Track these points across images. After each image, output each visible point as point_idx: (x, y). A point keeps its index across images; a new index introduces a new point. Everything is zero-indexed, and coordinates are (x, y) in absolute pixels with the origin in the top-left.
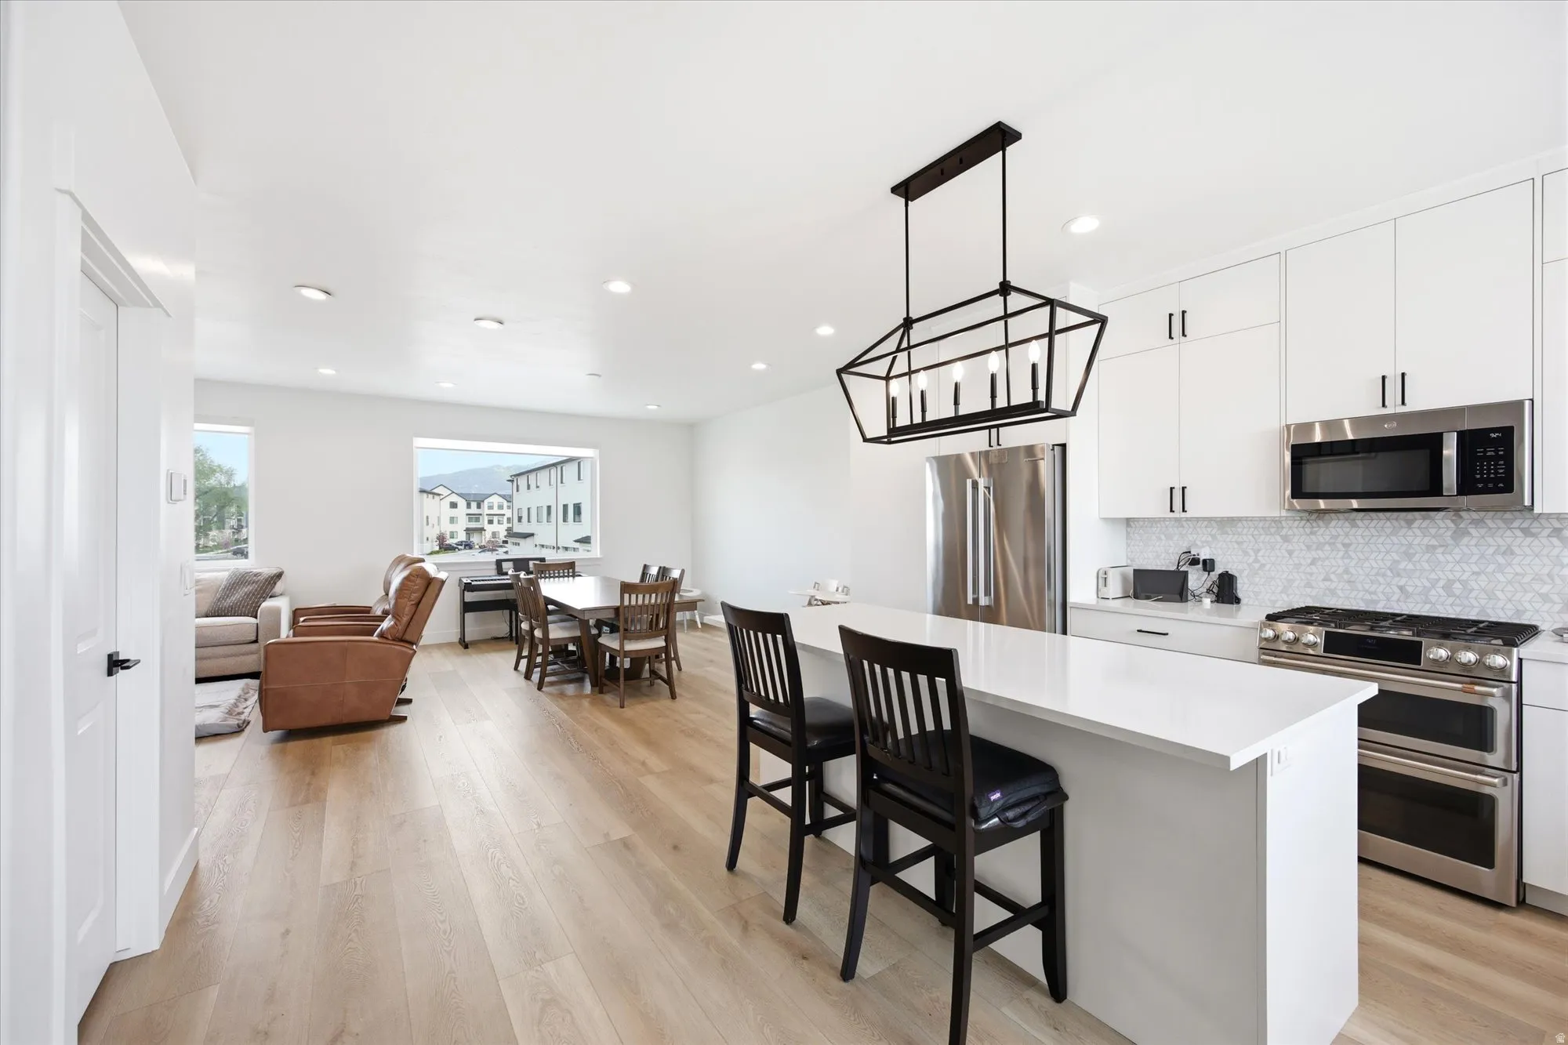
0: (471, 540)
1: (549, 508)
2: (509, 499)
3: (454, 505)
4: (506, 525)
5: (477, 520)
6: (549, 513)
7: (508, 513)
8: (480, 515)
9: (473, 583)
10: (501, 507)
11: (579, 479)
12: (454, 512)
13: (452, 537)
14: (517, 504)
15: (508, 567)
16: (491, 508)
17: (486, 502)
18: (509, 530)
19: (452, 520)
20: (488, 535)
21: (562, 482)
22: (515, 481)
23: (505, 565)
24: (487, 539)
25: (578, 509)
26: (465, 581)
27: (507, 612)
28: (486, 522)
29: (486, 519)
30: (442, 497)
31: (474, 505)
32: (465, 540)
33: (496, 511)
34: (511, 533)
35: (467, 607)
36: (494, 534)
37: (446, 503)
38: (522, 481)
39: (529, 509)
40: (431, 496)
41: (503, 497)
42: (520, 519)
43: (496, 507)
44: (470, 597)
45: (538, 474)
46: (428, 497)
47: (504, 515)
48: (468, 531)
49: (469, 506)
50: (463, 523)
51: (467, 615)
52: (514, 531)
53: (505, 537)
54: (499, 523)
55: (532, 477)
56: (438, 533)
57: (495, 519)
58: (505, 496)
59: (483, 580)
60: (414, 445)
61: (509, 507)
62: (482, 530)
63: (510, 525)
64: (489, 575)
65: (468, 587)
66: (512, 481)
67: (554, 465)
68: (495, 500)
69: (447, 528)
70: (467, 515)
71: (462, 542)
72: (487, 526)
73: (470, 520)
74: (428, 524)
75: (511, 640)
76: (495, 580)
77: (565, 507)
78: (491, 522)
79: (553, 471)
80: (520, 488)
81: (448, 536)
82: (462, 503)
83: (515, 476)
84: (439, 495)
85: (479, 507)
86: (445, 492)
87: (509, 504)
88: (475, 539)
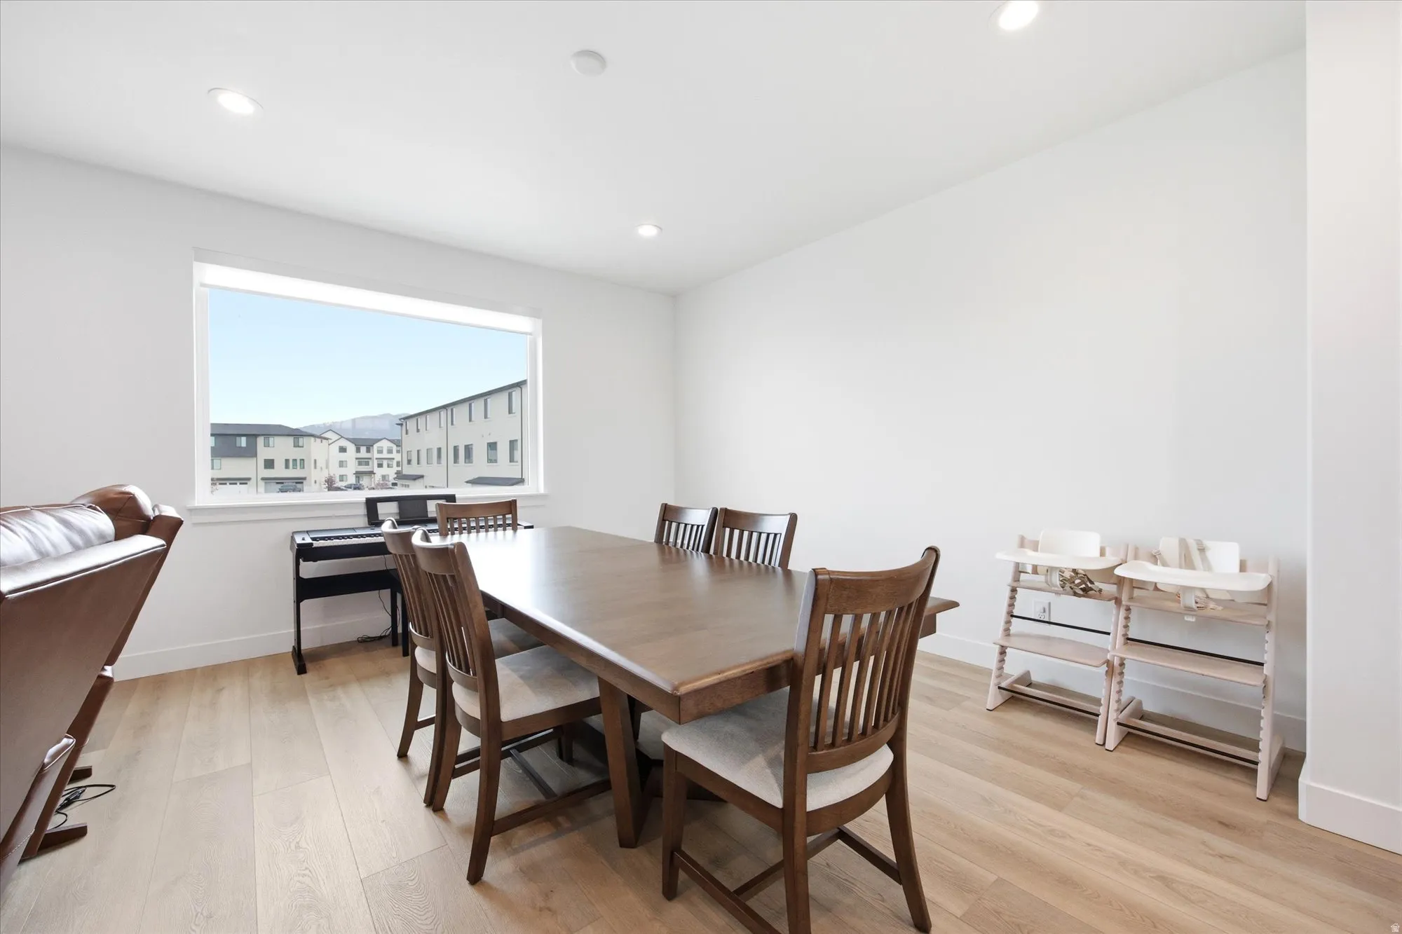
0: (361, 482)
1: (439, 450)
2: (398, 443)
3: (343, 450)
4: (395, 469)
5: (367, 464)
6: (439, 456)
7: (397, 457)
8: (370, 459)
9: (316, 544)
10: (390, 451)
11: (470, 420)
12: (343, 456)
13: (341, 480)
14: (405, 448)
15: (388, 511)
16: (380, 452)
17: (375, 446)
18: (398, 473)
19: (342, 464)
20: (378, 478)
21: (452, 424)
22: (404, 424)
23: (382, 508)
24: (377, 482)
25: (468, 449)
26: (299, 540)
27: (386, 593)
28: (376, 465)
29: (376, 462)
30: (330, 441)
31: (363, 449)
32: (354, 482)
33: (385, 455)
34: (400, 476)
35: (306, 589)
36: (384, 477)
37: (335, 448)
38: (411, 425)
39: (418, 451)
40: (318, 440)
41: (392, 441)
42: (409, 462)
43: (385, 451)
44: (310, 570)
45: (428, 416)
46: (315, 441)
47: (393, 459)
48: (359, 475)
49: (358, 450)
50: (352, 467)
51: (305, 604)
52: (404, 473)
53: (394, 479)
54: (388, 466)
55: (421, 420)
56: (327, 476)
57: (385, 463)
58: (394, 440)
59: (337, 538)
60: (197, 279)
61: (398, 452)
62: (372, 473)
63: (400, 469)
64: (354, 528)
65: (304, 553)
66: (401, 425)
67: (445, 407)
68: (385, 444)
69: (336, 471)
70: (357, 459)
71: (351, 485)
72: (376, 470)
73: (360, 464)
74: (315, 468)
75: (395, 644)
76: (362, 536)
77: (456, 449)
78: (380, 466)
79: (443, 413)
80: (409, 431)
81: (338, 479)
82: (351, 448)
83: (405, 419)
84: (327, 439)
85: (368, 451)
86: (335, 437)
87: (399, 448)
88: (365, 481)
